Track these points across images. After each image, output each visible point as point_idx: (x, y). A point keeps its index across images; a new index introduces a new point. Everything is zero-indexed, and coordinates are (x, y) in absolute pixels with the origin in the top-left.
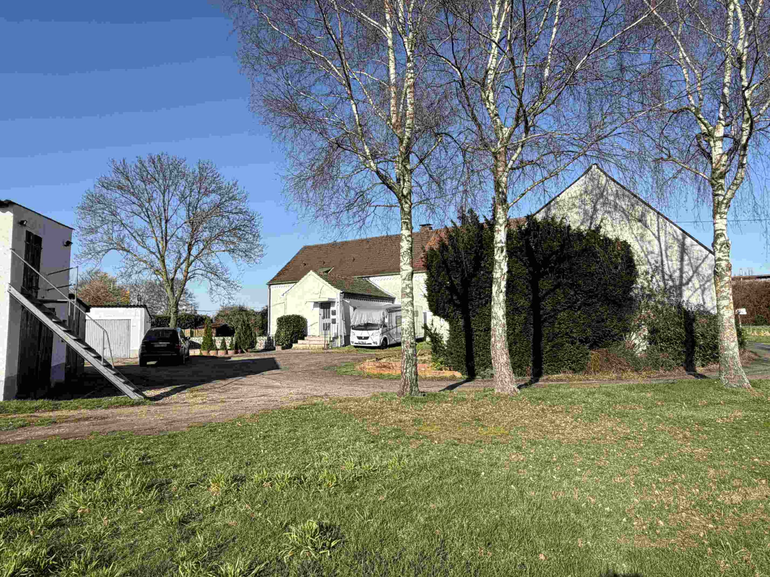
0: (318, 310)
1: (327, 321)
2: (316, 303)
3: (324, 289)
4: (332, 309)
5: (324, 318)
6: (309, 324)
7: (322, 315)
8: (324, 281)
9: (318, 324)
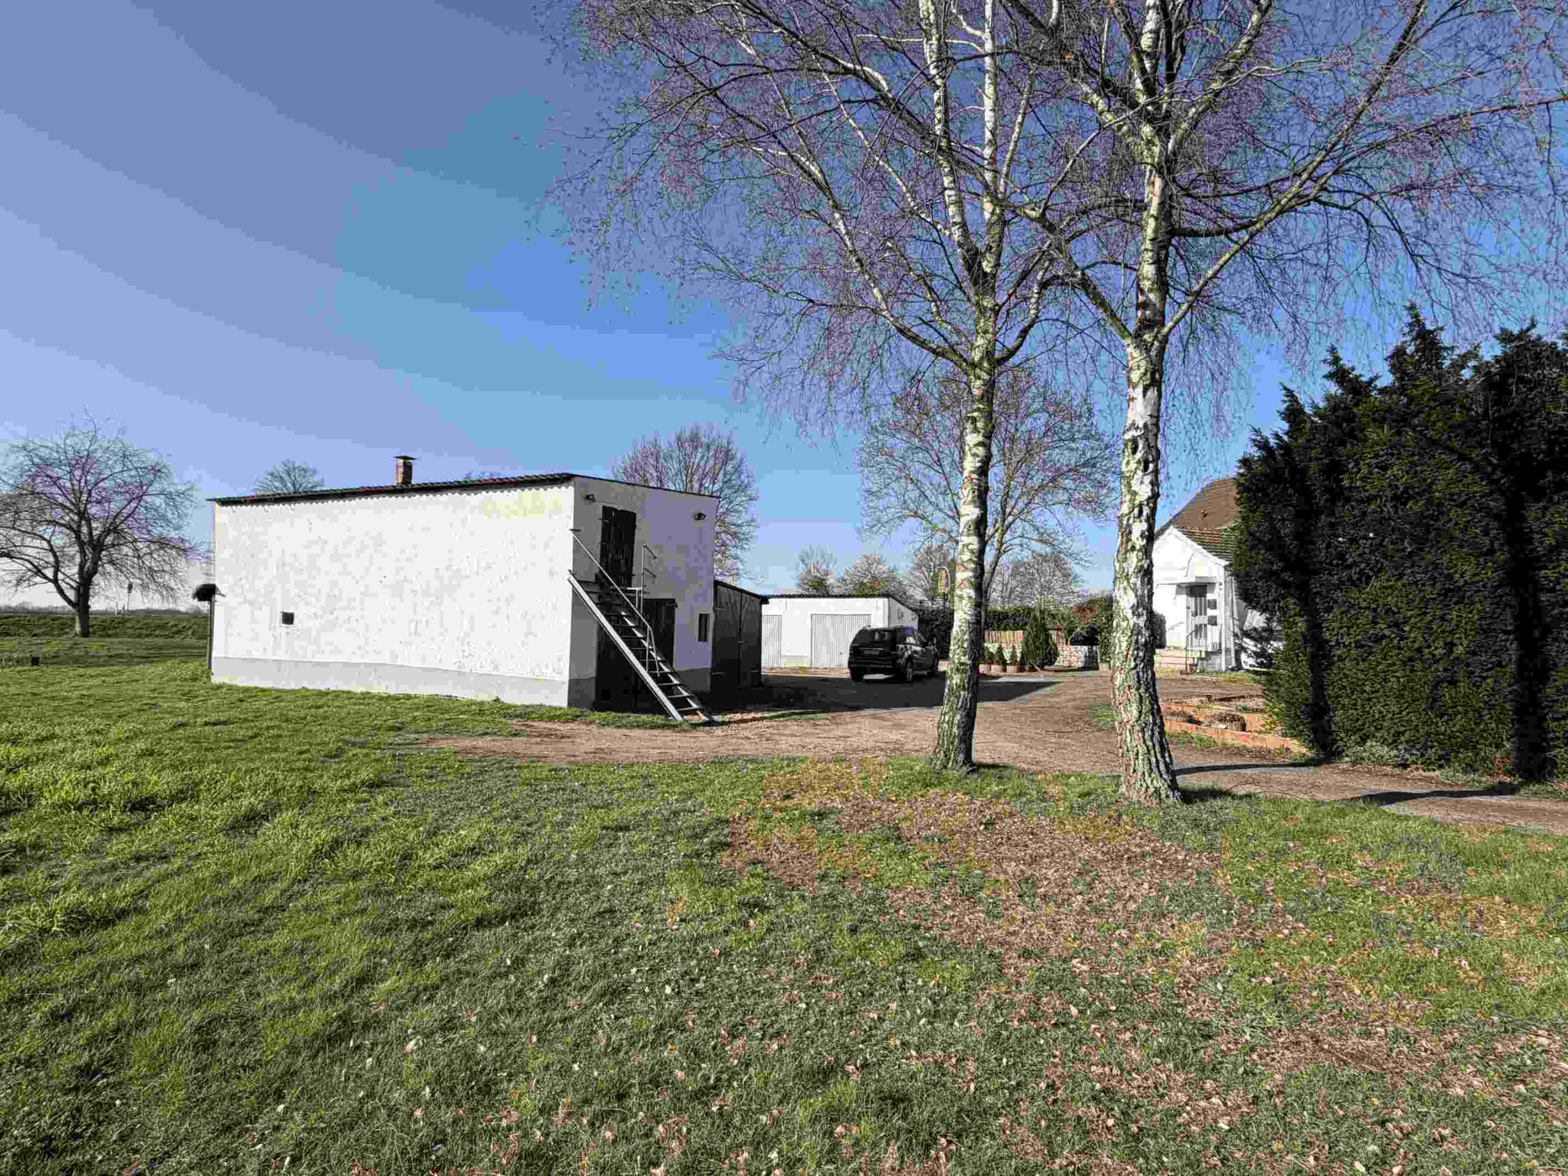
0: (1183, 598)
1: (1202, 620)
2: (1179, 586)
3: (1195, 560)
4: (1210, 596)
5: (1195, 614)
6: (1168, 626)
7: (1193, 609)
8: (1195, 544)
9: (1184, 626)
